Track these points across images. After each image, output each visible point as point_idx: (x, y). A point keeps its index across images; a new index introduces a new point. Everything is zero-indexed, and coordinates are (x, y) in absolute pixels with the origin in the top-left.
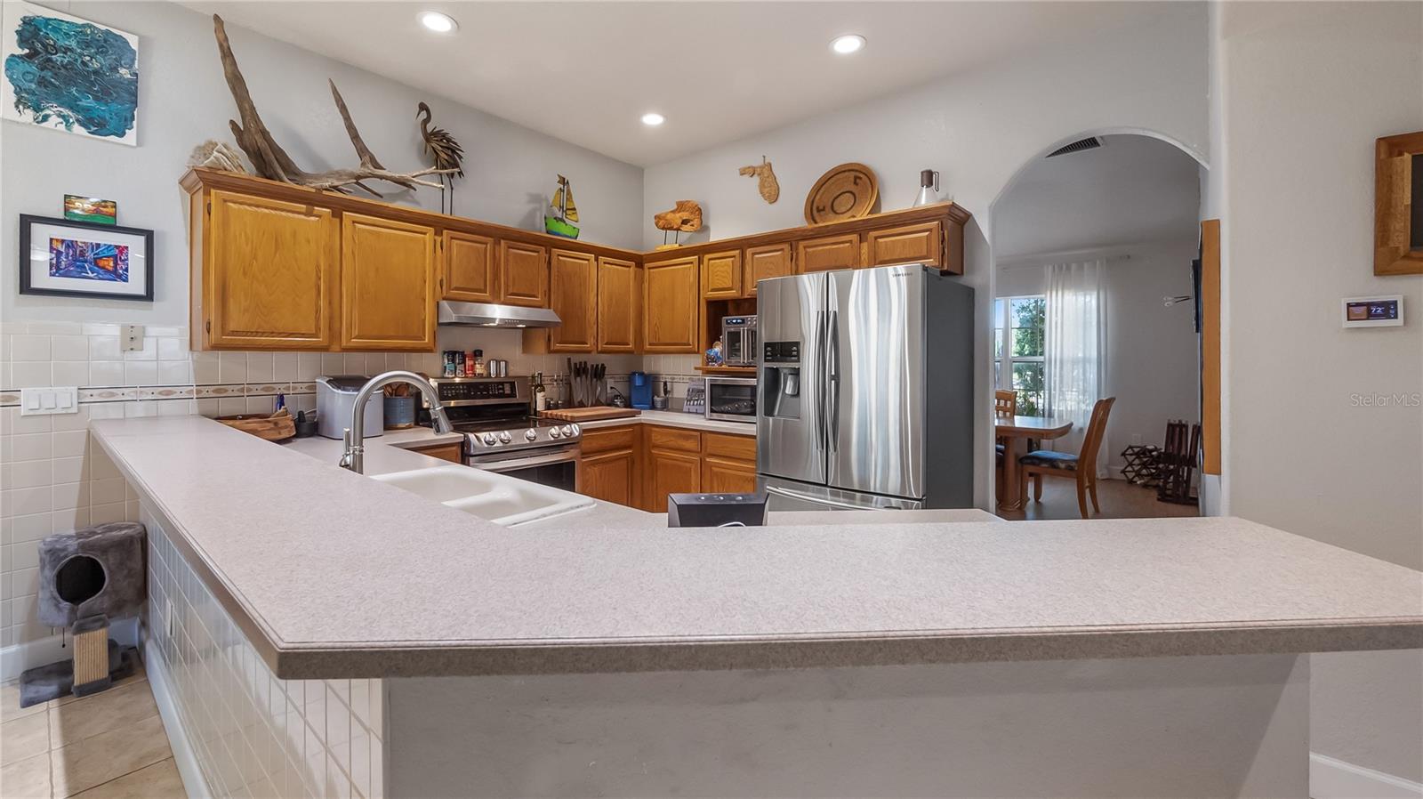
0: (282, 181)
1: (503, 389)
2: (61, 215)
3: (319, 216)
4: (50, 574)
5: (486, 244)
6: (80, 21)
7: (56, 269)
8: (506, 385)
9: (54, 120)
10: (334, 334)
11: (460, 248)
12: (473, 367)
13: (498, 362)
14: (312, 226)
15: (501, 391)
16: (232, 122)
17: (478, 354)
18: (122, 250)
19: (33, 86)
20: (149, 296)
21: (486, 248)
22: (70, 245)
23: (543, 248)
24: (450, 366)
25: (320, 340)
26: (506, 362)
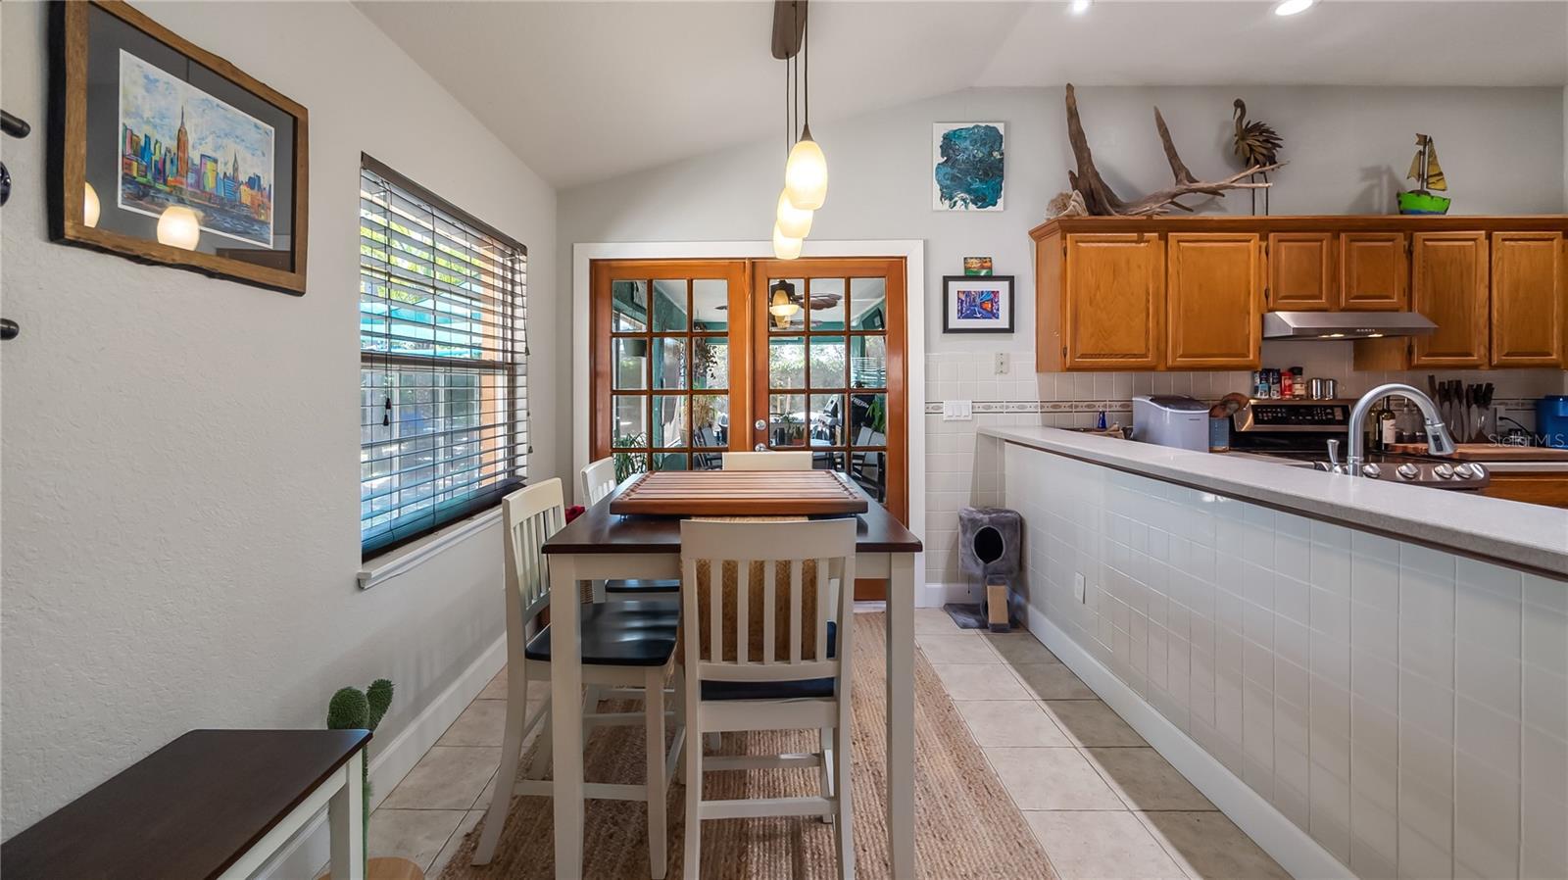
0: (1111, 215)
1: (1333, 414)
2: (962, 273)
3: (1148, 241)
4: (971, 537)
5: (1321, 241)
6: (971, 125)
7: (962, 315)
8: (1336, 409)
9: (960, 203)
10: (1162, 354)
11: (1287, 251)
12: (1290, 387)
13: (1323, 382)
14: (1141, 252)
15: (1329, 417)
16: (1071, 172)
17: (1296, 371)
18: (995, 293)
19: (948, 182)
20: (1011, 330)
21: (1321, 246)
22: (968, 294)
23: (1402, 234)
24: (1263, 387)
25: (1149, 360)
26: (1334, 381)
